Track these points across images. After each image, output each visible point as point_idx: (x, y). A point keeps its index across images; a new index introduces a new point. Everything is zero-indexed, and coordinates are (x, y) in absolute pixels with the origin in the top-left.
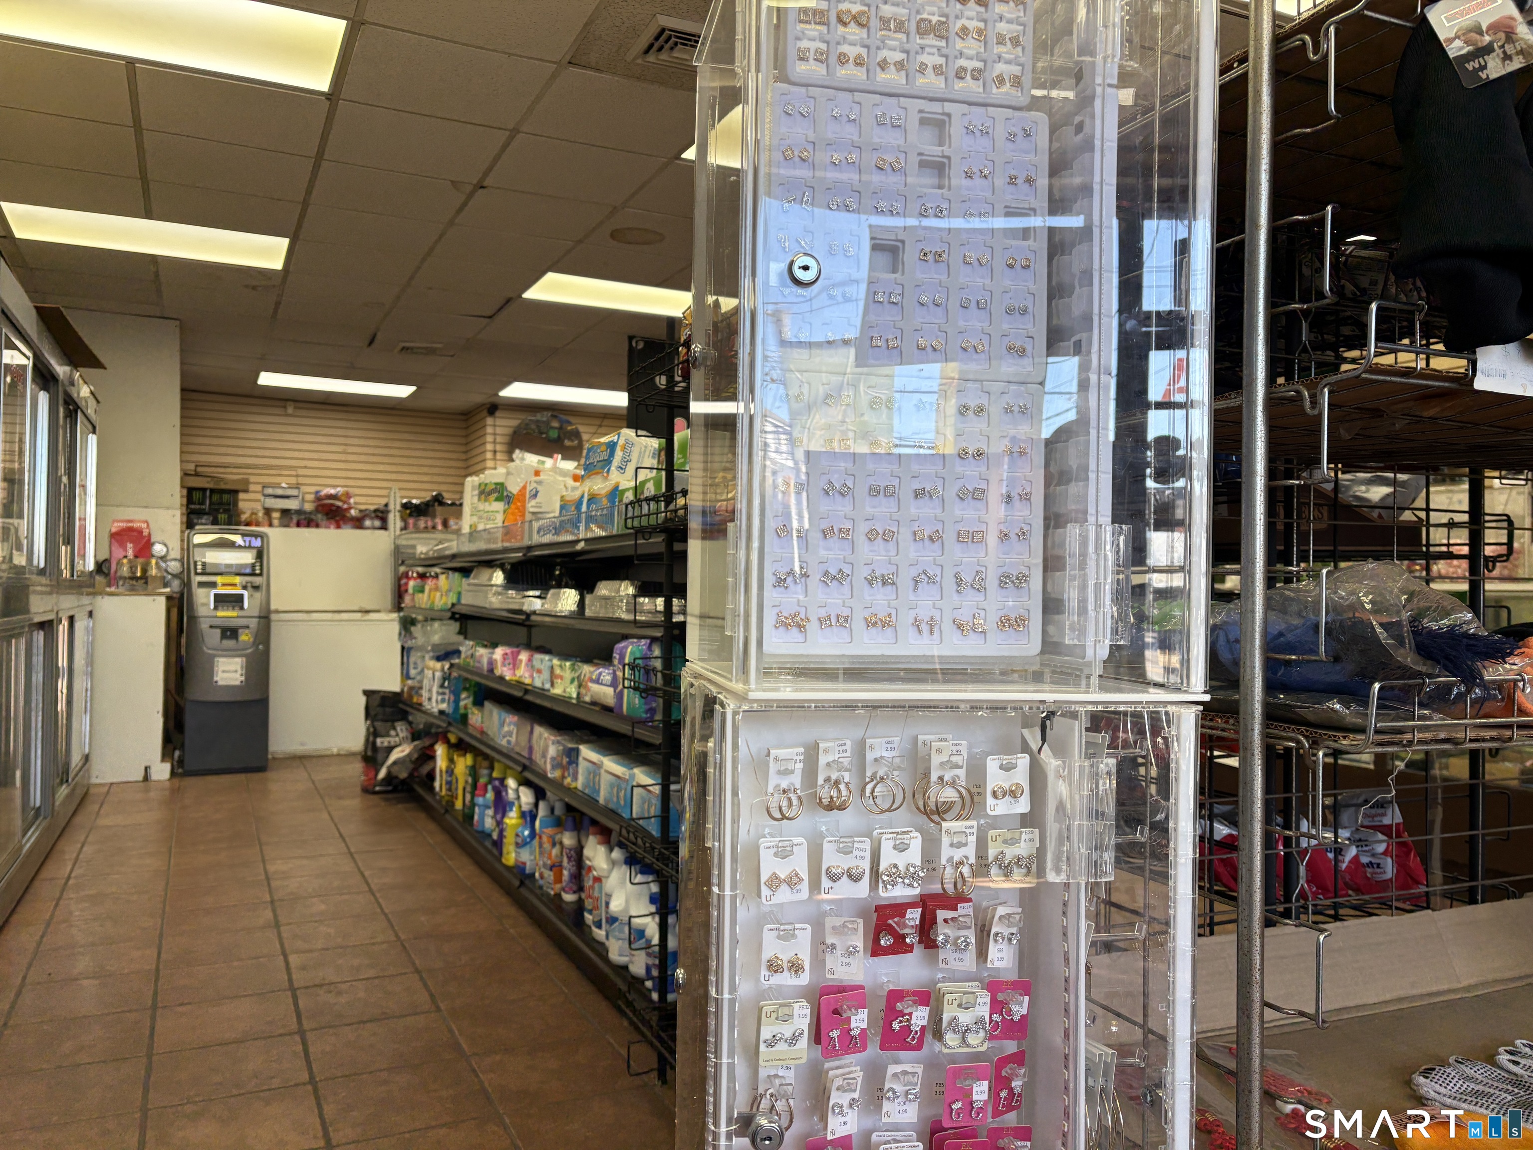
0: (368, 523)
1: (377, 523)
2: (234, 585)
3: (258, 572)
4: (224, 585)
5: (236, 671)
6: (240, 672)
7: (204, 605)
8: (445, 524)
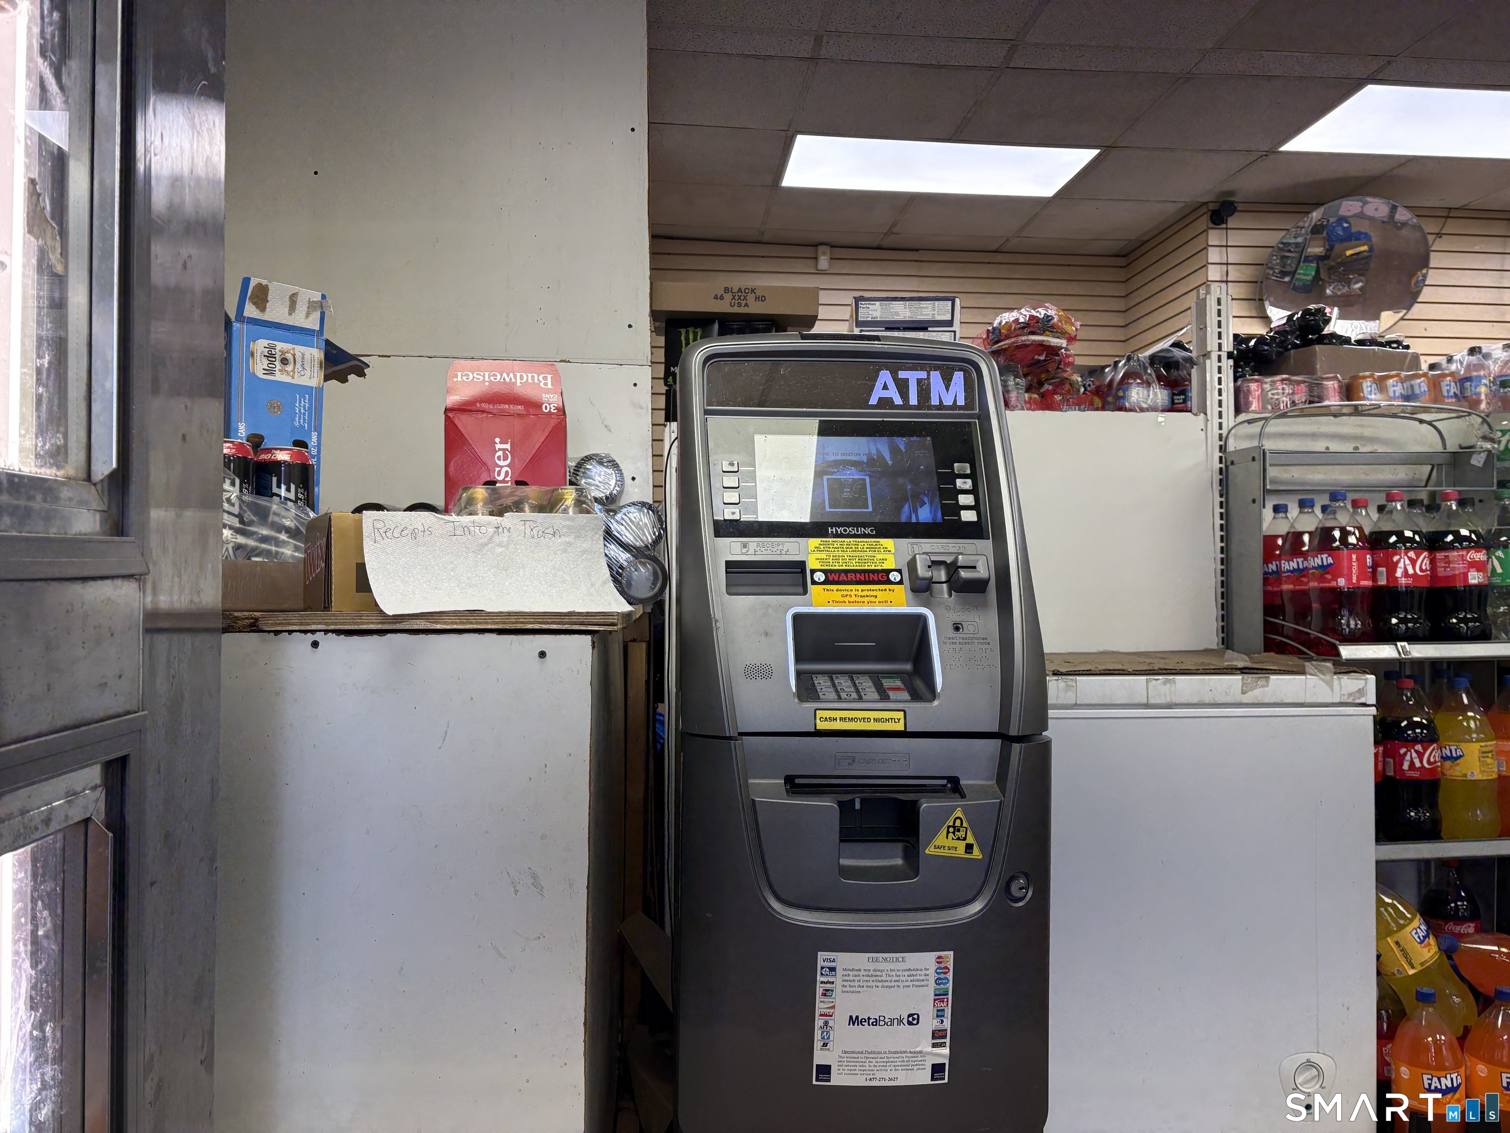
0: (1136, 394)
1: (1159, 395)
2: (880, 577)
3: (969, 516)
4: (834, 577)
5: (913, 1019)
6: (929, 1023)
7: (760, 672)
8: (1349, 391)
